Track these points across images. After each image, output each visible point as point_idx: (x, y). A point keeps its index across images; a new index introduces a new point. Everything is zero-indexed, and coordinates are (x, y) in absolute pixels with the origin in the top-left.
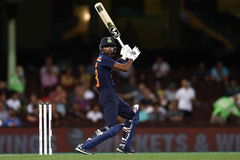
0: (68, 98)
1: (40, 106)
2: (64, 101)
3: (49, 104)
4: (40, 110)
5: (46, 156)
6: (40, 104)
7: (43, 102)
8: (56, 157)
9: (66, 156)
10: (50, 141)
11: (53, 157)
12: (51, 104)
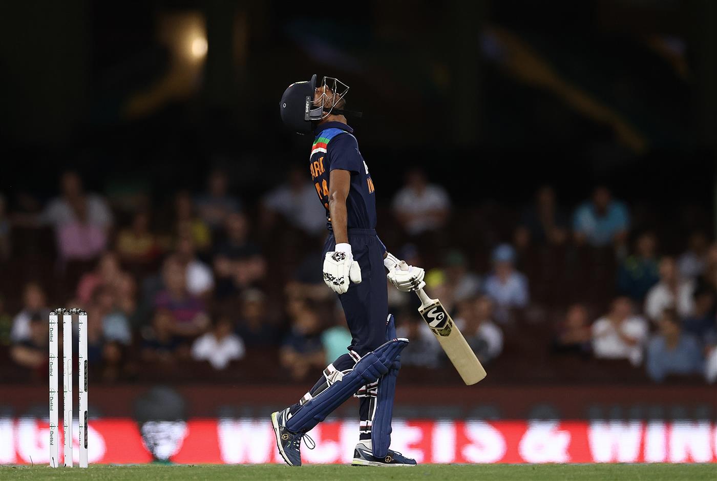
0: (138, 296)
1: (53, 318)
2: (127, 304)
3: (80, 312)
4: (51, 329)
5: (70, 472)
6: (53, 313)
7: (62, 308)
8: (101, 475)
9: (132, 471)
10: (84, 426)
11: (92, 475)
12: (86, 313)
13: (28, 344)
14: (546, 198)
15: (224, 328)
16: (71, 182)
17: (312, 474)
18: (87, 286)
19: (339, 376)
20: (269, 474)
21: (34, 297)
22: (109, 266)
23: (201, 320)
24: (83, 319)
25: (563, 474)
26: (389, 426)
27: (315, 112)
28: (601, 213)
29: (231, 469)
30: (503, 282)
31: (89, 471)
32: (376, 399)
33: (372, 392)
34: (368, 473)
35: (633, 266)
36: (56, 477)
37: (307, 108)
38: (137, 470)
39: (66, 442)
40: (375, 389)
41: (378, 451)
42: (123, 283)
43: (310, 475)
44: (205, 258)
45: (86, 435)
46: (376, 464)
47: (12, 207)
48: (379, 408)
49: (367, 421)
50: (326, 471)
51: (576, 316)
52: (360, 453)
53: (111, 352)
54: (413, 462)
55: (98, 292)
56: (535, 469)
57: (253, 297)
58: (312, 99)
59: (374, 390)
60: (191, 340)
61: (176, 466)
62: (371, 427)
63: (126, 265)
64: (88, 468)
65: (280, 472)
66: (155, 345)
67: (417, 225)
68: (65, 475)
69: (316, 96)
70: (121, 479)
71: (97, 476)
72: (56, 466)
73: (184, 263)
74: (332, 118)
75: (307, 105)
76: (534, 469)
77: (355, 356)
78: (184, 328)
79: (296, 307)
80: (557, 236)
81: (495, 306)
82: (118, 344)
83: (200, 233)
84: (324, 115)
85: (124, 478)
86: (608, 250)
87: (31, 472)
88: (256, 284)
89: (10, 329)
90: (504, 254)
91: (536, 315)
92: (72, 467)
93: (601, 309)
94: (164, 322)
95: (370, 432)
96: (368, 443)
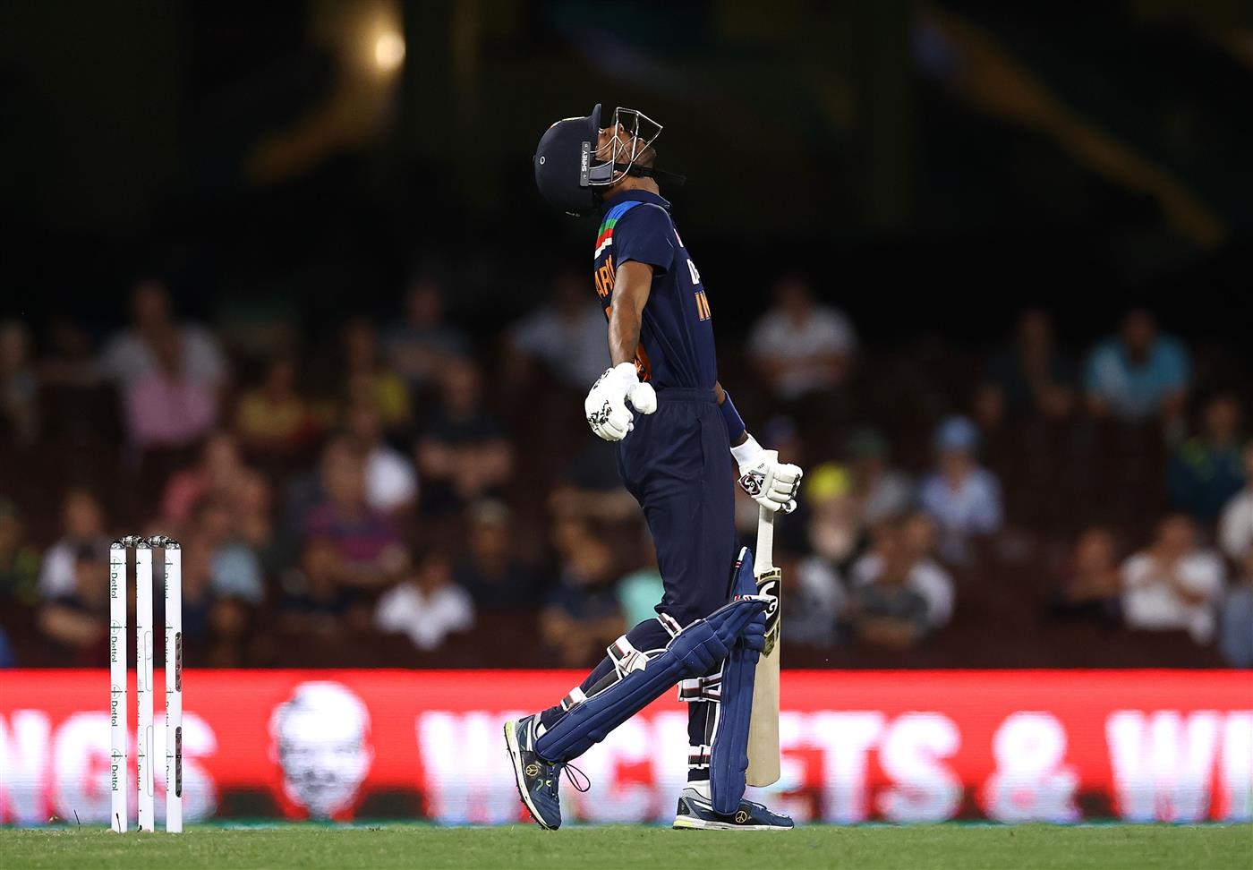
0: (277, 513)
1: (118, 555)
2: (255, 528)
3: (167, 543)
4: (114, 576)
5: (147, 840)
6: (118, 545)
7: (134, 535)
8: (206, 845)
9: (264, 839)
10: (174, 754)
11: (190, 846)
12: (178, 546)
13: (70, 602)
14: (1035, 331)
15: (435, 571)
16: (151, 301)
17: (601, 844)
18: (181, 494)
19: (641, 661)
20: (520, 845)
21: (82, 514)
22: (222, 456)
23: (393, 558)
24: (173, 555)
25: (1066, 843)
26: (742, 756)
27: (599, 172)
28: (1136, 359)
29: (448, 835)
30: (955, 487)
31: (184, 839)
32: (718, 706)
33: (711, 692)
34: (704, 842)
35: (1196, 457)
36: (122, 850)
37: (584, 162)
38: (274, 838)
39: (141, 785)
40: (717, 686)
41: (723, 802)
42: (249, 490)
43: (596, 847)
44: (401, 442)
45: (178, 771)
46: (719, 826)
47: (41, 349)
48: (724, 722)
49: (701, 746)
50: (625, 839)
51: (1094, 549)
52: (689, 807)
53: (227, 618)
54: (787, 822)
55: (201, 505)
56: (1015, 834)
57: (490, 515)
58: (594, 146)
59: (716, 688)
60: (373, 595)
61: (346, 830)
62: (709, 757)
63: (254, 456)
64: (181, 834)
65: (539, 841)
66: (307, 603)
67: (794, 382)
68: (141, 845)
69: (601, 142)
70: (244, 853)
71: (199, 848)
72: (124, 829)
73: (361, 452)
74: (630, 183)
75: (585, 158)
76: (1012, 834)
77: (670, 625)
78: (358, 572)
79: (571, 534)
80: (1055, 401)
81: (940, 531)
82: (238, 601)
83: (390, 397)
84: (615, 178)
85: (249, 852)
86: (1150, 429)
87: (76, 841)
88: (495, 491)
89: (38, 574)
90: (957, 434)
91: (1015, 548)
92: (152, 830)
93: (1137, 538)
94: (324, 562)
95: (707, 766)
96: (703, 787)
